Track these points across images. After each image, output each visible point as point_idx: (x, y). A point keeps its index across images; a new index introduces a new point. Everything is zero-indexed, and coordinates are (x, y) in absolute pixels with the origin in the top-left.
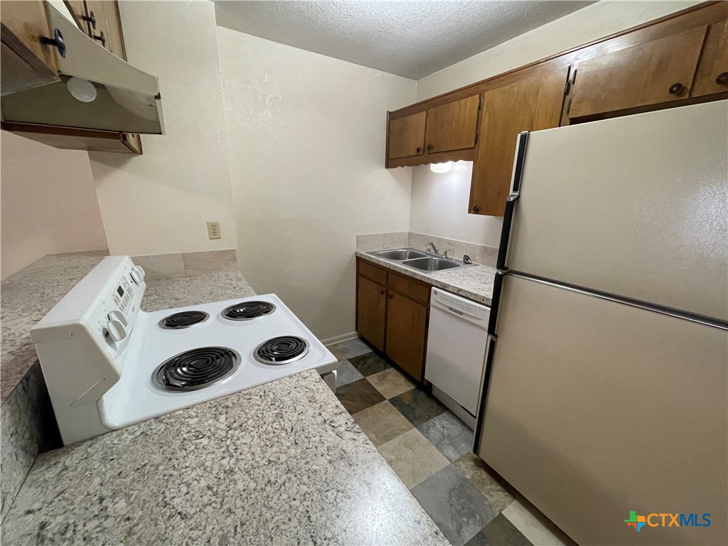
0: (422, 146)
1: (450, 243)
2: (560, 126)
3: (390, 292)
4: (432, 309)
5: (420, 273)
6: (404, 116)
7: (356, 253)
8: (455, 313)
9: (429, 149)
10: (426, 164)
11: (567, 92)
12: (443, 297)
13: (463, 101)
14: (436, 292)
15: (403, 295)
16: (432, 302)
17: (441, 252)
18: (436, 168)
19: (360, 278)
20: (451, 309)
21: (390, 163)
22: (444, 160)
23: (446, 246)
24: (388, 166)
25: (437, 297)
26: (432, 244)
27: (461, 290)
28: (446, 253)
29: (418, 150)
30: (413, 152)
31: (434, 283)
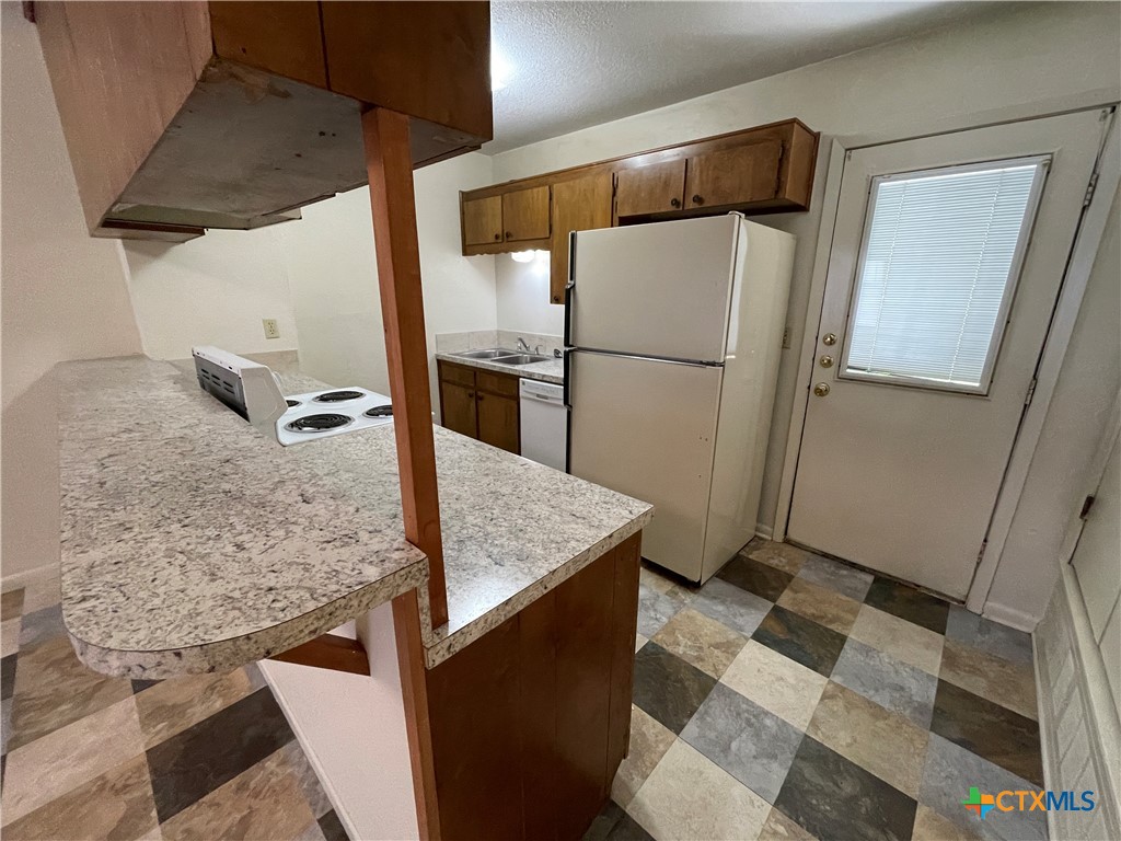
0: (500, 233)
1: (541, 338)
2: (612, 226)
3: (480, 394)
4: (522, 402)
5: (508, 368)
6: (479, 198)
7: (437, 355)
8: (541, 399)
9: (508, 236)
10: (506, 252)
11: (614, 194)
12: (530, 386)
13: (535, 190)
14: (524, 383)
15: (493, 393)
16: (521, 394)
17: (532, 349)
18: (517, 256)
19: (444, 385)
20: (538, 396)
21: (467, 250)
22: (523, 249)
23: (537, 342)
24: (465, 253)
25: (526, 388)
26: (521, 340)
27: (544, 376)
28: (537, 349)
29: (497, 237)
30: (491, 239)
31: (522, 375)
